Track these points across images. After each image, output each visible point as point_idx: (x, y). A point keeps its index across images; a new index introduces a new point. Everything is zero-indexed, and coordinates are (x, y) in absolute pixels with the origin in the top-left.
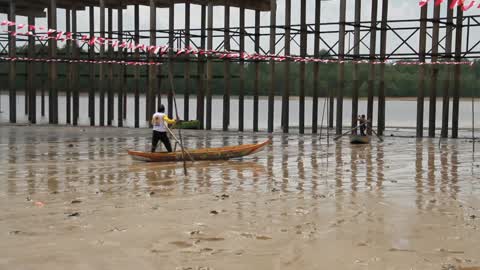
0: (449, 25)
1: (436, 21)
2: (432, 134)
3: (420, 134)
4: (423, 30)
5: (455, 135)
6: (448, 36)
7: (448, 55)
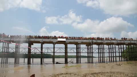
0: (7, 48)
1: (5, 47)
2: (4, 63)
3: (2, 63)
4: (3, 48)
5: (7, 63)
6: (7, 49)
7: (7, 52)
